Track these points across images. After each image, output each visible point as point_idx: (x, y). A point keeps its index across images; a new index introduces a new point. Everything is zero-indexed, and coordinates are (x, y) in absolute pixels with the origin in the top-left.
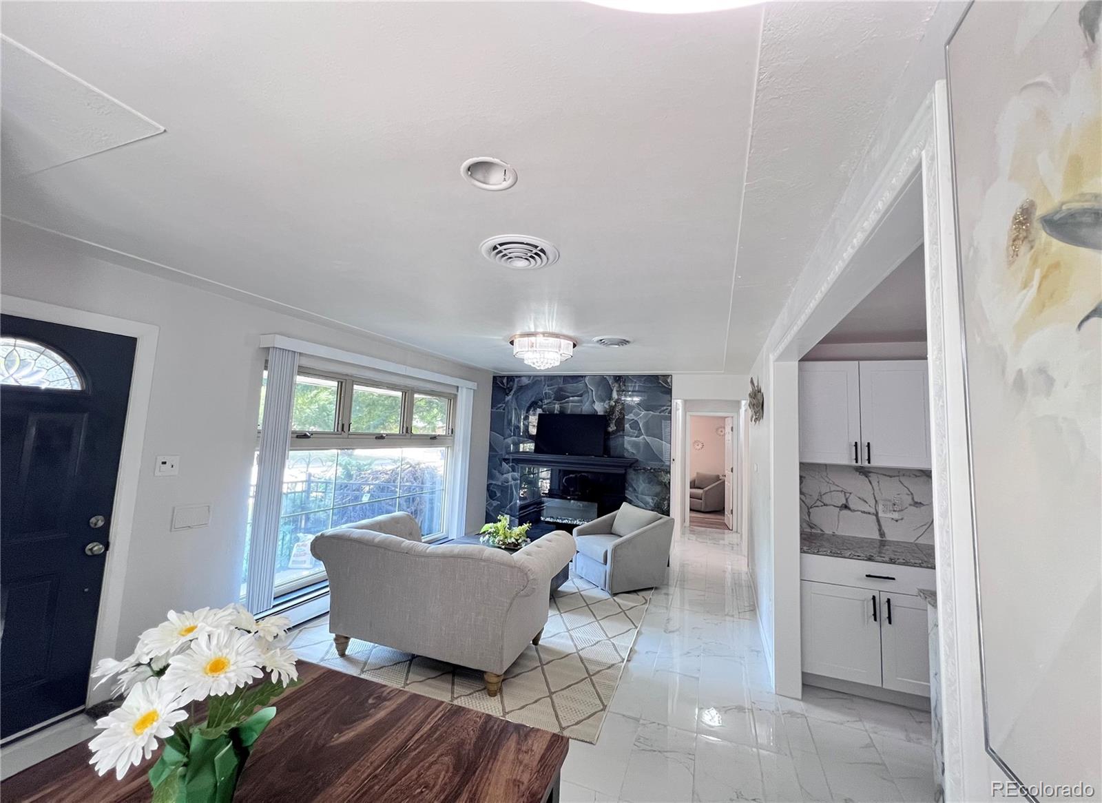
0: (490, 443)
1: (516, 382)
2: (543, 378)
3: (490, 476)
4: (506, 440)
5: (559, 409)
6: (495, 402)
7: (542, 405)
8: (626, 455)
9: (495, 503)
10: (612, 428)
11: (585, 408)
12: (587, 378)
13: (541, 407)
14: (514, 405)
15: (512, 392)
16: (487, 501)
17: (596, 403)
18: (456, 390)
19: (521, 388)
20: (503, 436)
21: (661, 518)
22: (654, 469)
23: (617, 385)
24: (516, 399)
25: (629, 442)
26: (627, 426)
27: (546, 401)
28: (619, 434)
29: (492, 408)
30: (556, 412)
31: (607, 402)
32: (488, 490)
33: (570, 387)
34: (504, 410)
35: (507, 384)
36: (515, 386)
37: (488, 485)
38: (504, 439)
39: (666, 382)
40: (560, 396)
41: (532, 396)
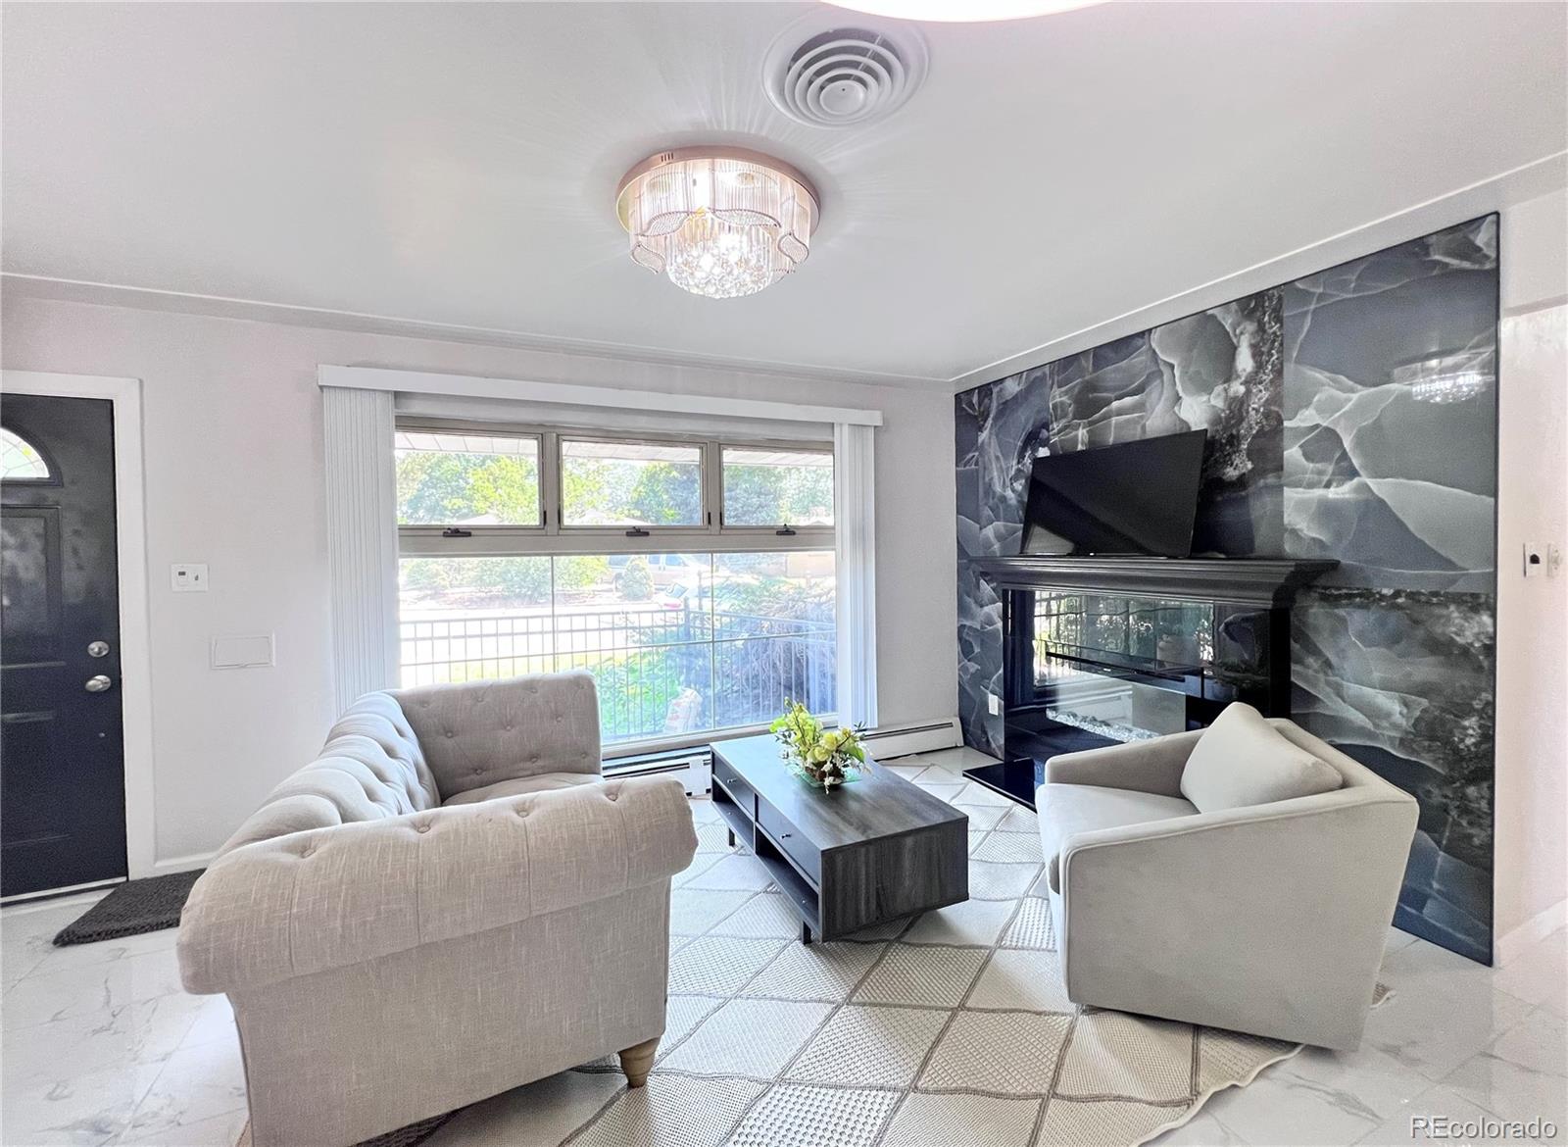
0: (958, 542)
1: (994, 395)
2: (1047, 368)
3: (963, 610)
4: (984, 531)
5: (1086, 440)
6: (961, 451)
7: (1048, 439)
8: (1289, 548)
9: (973, 667)
10: (1239, 466)
11: (1156, 423)
12: (1155, 336)
13: (1045, 443)
14: (993, 450)
15: (990, 421)
16: (959, 663)
17: (1186, 400)
18: (830, 430)
19: (1007, 407)
20: (979, 524)
21: (1345, 785)
22: (1411, 596)
23: (1250, 327)
24: (997, 436)
25: (1301, 505)
26: (1292, 454)
27: (1056, 426)
28: (1262, 482)
29: (957, 466)
30: (1080, 447)
31: (1219, 389)
32: (960, 639)
33: (1111, 374)
34: (977, 464)
35: (980, 406)
36: (994, 405)
37: (959, 628)
38: (981, 529)
39: (1470, 251)
40: (1088, 405)
41: (1027, 421)
